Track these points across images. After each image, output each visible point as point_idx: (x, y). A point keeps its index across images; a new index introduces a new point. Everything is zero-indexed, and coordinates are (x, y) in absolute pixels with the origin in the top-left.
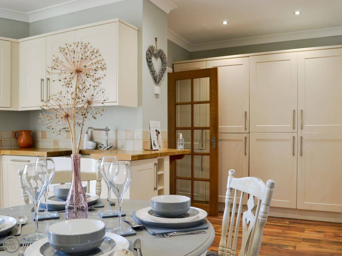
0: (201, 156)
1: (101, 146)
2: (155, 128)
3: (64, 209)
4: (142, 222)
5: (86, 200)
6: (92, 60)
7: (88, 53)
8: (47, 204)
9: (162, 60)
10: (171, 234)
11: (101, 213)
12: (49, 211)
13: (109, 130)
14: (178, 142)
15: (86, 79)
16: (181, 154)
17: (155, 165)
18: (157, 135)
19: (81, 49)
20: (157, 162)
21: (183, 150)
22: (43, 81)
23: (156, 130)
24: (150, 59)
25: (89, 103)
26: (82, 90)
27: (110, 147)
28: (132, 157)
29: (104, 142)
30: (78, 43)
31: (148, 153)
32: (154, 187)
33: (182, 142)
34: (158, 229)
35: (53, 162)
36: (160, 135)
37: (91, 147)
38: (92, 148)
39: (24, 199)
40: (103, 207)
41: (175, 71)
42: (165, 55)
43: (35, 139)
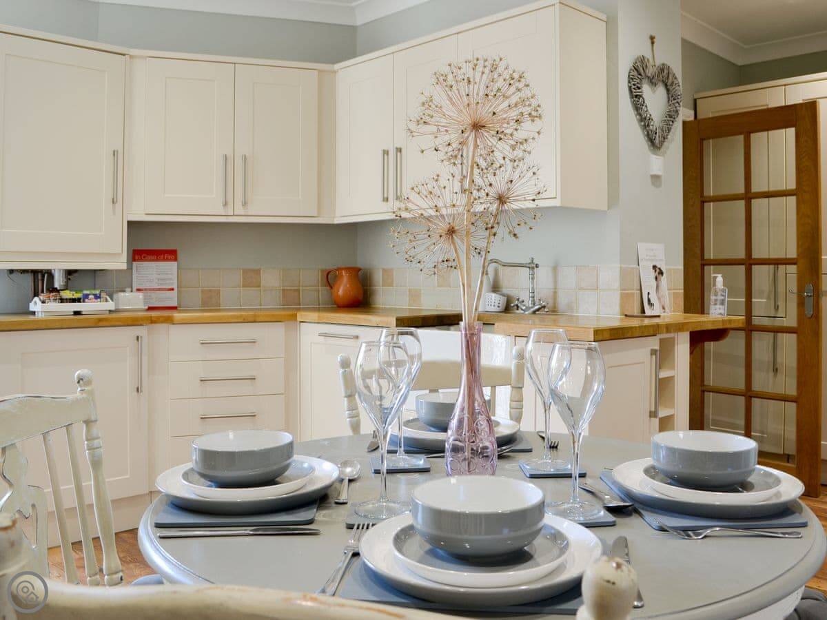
0: (772, 334)
1: (519, 305)
2: (652, 260)
3: (443, 451)
4: (629, 495)
5: (493, 430)
6: (507, 98)
7: (500, 83)
8: (404, 438)
9: (668, 90)
10: (708, 532)
11: (527, 465)
12: (407, 452)
13: (537, 266)
14: (713, 298)
15: (495, 143)
16: (720, 326)
17: (651, 354)
18: (656, 278)
19: (483, 73)
20: (657, 347)
21: (726, 318)
22: (388, 154)
23: (654, 267)
24: (639, 88)
25: (501, 199)
26: (487, 169)
27: (540, 306)
28: (597, 332)
29: (525, 296)
30: (478, 60)
31: (635, 323)
32: (648, 410)
33: (723, 298)
34: (671, 516)
35: (418, 340)
36: (664, 279)
37: (494, 306)
38: (497, 309)
39: (350, 421)
40: (530, 451)
41: (699, 117)
42: (676, 78)
43: (368, 288)
